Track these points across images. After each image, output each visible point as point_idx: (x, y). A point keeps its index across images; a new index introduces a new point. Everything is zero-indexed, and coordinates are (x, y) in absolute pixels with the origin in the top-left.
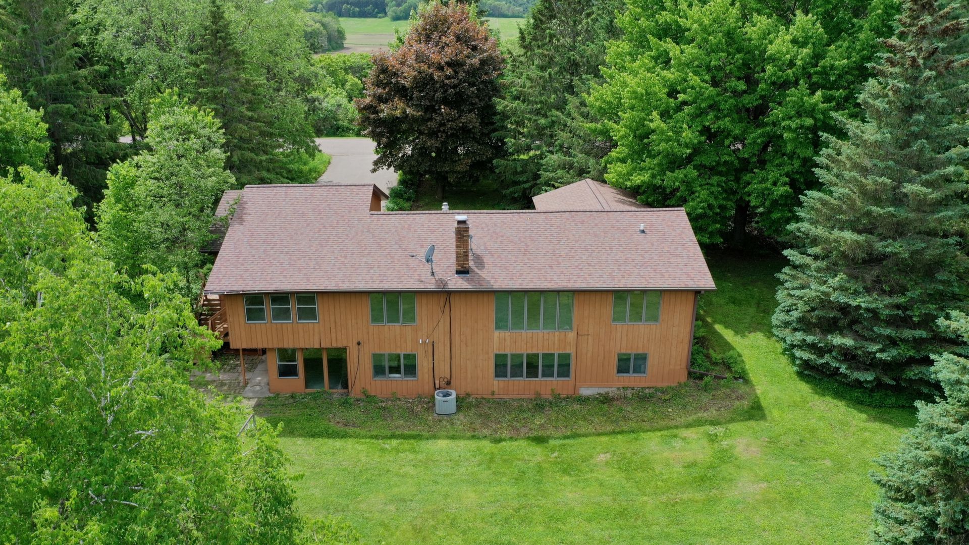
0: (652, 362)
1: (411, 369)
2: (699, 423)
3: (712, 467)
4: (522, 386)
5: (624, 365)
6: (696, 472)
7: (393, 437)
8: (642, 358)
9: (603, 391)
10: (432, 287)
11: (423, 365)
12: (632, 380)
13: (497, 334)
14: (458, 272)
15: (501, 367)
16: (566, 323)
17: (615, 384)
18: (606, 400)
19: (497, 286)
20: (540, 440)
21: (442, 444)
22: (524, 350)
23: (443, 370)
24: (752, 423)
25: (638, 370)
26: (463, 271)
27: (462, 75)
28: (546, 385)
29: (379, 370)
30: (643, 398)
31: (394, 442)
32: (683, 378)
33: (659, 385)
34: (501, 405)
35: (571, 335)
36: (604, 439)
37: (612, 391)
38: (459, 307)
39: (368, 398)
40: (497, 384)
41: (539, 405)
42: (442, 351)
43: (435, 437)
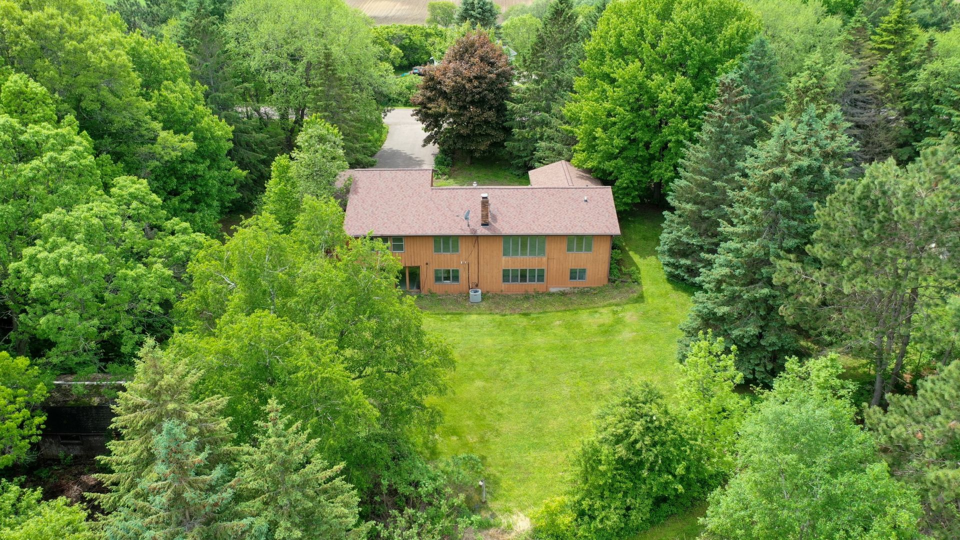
0: (588, 274)
1: (456, 278)
2: (610, 305)
3: (612, 326)
4: (518, 287)
5: (575, 274)
6: (603, 329)
7: (447, 314)
8: (583, 271)
9: (562, 289)
10: (468, 233)
11: (463, 275)
12: (578, 283)
13: (504, 258)
14: (483, 225)
15: (506, 276)
16: (542, 251)
17: (568, 286)
18: (563, 294)
19: (504, 233)
20: (526, 315)
21: (474, 317)
22: (519, 267)
23: (473, 278)
24: (637, 305)
25: (581, 277)
26: (485, 224)
27: (484, 86)
28: (531, 286)
29: (438, 279)
30: (583, 293)
31: (448, 317)
32: (606, 282)
33: (593, 286)
34: (507, 297)
35: (545, 259)
36: (560, 314)
37: (567, 289)
38: (483, 245)
39: (431, 294)
40: (504, 286)
41: (527, 297)
42: (474, 268)
43: (470, 314)
